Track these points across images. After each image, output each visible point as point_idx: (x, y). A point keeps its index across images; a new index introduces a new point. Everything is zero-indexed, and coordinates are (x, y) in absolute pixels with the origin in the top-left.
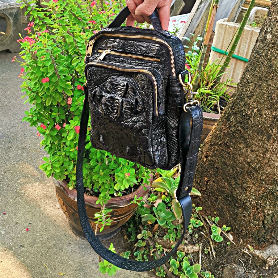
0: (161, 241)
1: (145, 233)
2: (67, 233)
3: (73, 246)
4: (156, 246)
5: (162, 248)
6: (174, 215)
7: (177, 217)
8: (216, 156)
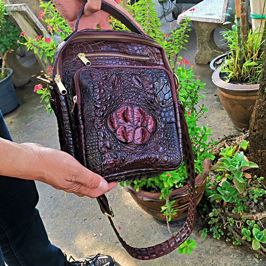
0: (231, 214)
1: (215, 211)
2: (152, 224)
3: (158, 234)
4: (228, 220)
5: (234, 220)
6: (237, 191)
7: (240, 192)
8: (262, 128)
